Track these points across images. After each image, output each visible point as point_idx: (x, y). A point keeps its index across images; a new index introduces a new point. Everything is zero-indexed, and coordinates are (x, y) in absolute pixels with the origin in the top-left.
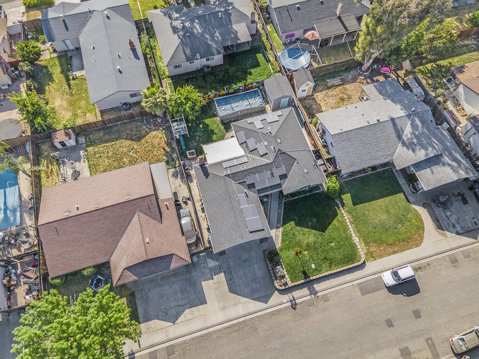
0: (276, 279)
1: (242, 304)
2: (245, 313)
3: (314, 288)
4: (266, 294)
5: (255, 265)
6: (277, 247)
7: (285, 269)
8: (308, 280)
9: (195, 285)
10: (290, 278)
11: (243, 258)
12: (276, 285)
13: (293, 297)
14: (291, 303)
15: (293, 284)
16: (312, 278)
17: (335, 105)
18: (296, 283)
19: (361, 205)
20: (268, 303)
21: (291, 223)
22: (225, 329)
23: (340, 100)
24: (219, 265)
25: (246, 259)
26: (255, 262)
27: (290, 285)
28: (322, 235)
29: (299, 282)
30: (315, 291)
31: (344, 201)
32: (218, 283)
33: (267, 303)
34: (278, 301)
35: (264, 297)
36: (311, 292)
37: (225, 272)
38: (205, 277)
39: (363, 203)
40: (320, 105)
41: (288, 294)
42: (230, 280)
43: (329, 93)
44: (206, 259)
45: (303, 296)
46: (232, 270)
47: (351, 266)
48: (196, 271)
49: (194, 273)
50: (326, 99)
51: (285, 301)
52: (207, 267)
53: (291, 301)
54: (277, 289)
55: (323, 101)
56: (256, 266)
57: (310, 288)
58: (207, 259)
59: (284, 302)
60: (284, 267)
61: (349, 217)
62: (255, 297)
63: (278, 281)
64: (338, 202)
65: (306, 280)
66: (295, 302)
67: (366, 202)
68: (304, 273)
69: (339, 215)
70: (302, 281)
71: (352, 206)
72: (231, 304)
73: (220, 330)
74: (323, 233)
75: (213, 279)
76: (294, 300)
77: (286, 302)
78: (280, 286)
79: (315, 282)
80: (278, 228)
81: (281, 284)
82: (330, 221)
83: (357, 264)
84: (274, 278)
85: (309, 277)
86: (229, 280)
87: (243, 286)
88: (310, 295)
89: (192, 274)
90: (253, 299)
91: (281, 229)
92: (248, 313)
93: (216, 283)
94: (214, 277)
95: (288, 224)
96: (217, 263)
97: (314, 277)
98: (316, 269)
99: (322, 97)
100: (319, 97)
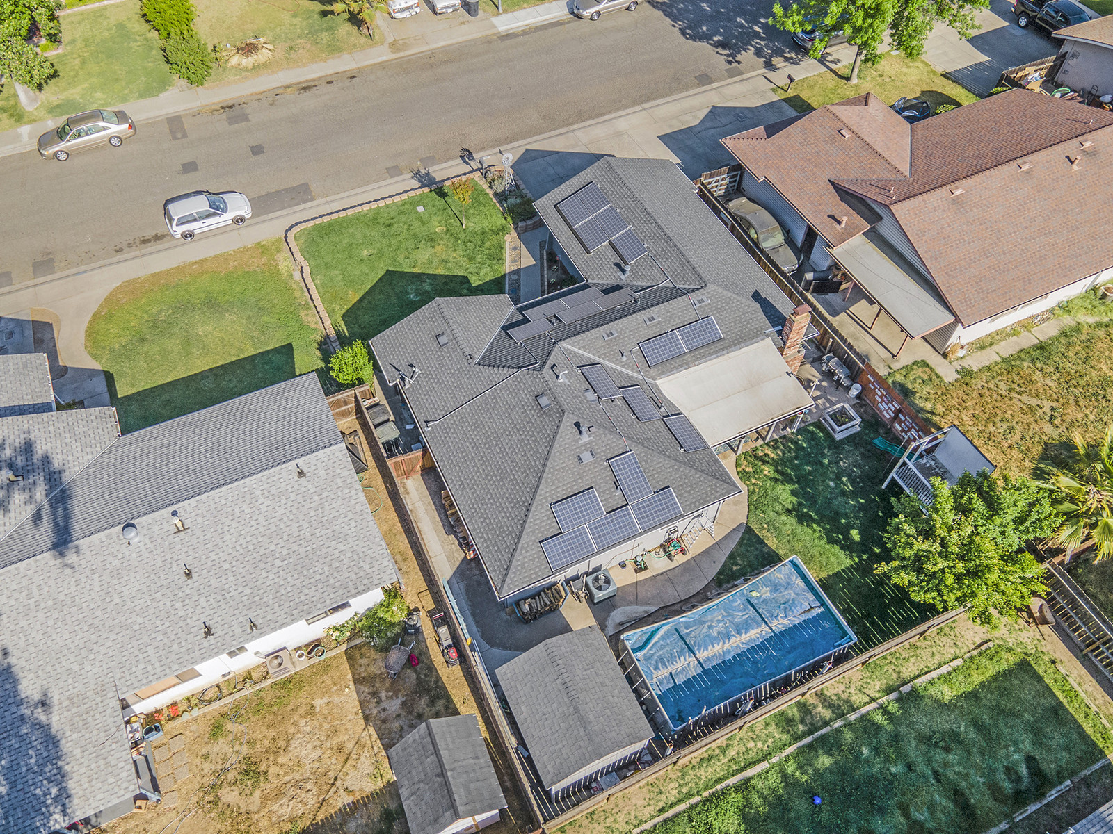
1: (580, 144)
3: (420, 181)
4: (529, 163)
6: (514, 234)
8: (433, 187)
14: (473, 157)
16: (426, 190)
17: (292, 730)
19: (269, 348)
20: (524, 151)
21: (481, 282)
22: (608, 113)
23: (262, 768)
28: (395, 266)
30: (417, 178)
31: (318, 353)
33: (527, 150)
34: (501, 156)
35: (534, 158)
36: (428, 176)
40: (367, 718)
43: (311, 800)
47: (326, 219)
50: (332, 763)
55: (349, 746)
57: (430, 179)
66: (464, 159)
67: (251, 358)
68: (444, 195)
69: (339, 316)
71: (295, 345)
72: (605, 141)
74: (391, 269)
79: (418, 187)
80: (517, 272)
82: (368, 298)
85: (432, 190)
88: (429, 172)
91: (507, 268)
92: (564, 135)
95: (489, 279)
97: (418, 191)
98: (414, 205)
99: (352, 773)
100: (366, 764)
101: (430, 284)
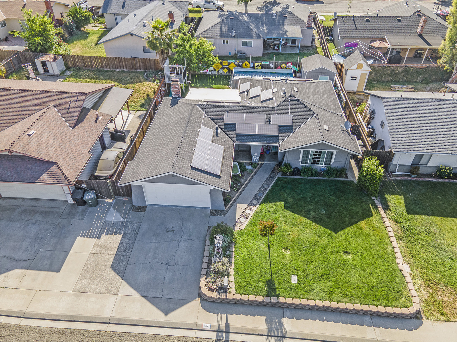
0: (207, 275)
1: (119, 298)
2: (113, 315)
3: (281, 324)
4: (176, 296)
5: (182, 241)
6: (237, 228)
7: (233, 265)
8: (274, 300)
9: (64, 237)
10: (237, 283)
11: (170, 226)
12: (202, 284)
13: (227, 325)
14: (217, 336)
15: (238, 296)
16: (282, 300)
18: (245, 297)
19: (423, 217)
20: (169, 315)
21: (278, 203)
22: (52, 331)
24: (123, 223)
25: (173, 229)
26: (185, 237)
27: (230, 296)
28: (330, 235)
29: (252, 298)
30: (282, 332)
31: (389, 204)
32: (103, 247)
33: (166, 314)
34: (191, 320)
35: (168, 300)
36: (270, 330)
37: (126, 235)
38: (89, 232)
39: (429, 215)
41: (219, 315)
42: (125, 250)
44: (109, 209)
45: (250, 330)
46: (139, 236)
47: (381, 309)
48: (82, 219)
49: (78, 220)
51: (206, 325)
52: (102, 219)
53: (219, 331)
54: (201, 295)
56: (182, 244)
57: (271, 321)
58: (111, 209)
59: (204, 328)
60: (233, 261)
61: (395, 227)
62: (151, 294)
63: (209, 280)
64: (376, 201)
65: (267, 300)
66: (227, 337)
67: (434, 214)
68: (270, 284)
69: (375, 217)
70: (260, 298)
71: (405, 213)
72: (99, 290)
73: (41, 331)
74: (333, 234)
75: (99, 238)
76: (228, 332)
77: (208, 328)
78: (210, 289)
79: (287, 312)
80: (251, 204)
81: (214, 287)
82: (353, 220)
83: (397, 310)
84: (204, 272)
85: (278, 296)
86: (123, 249)
87: (141, 266)
88: (268, 336)
89: (72, 221)
90: (146, 297)
91: (256, 208)
92: (119, 320)
93: (99, 246)
94: (103, 236)
95: (271, 204)
96: (122, 219)
97: (289, 301)
98: (298, 287)
101: (310, 214)
